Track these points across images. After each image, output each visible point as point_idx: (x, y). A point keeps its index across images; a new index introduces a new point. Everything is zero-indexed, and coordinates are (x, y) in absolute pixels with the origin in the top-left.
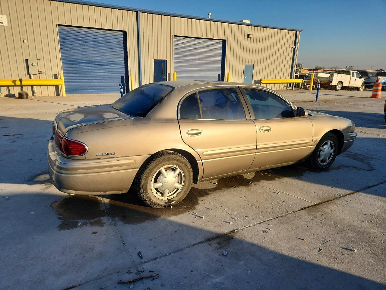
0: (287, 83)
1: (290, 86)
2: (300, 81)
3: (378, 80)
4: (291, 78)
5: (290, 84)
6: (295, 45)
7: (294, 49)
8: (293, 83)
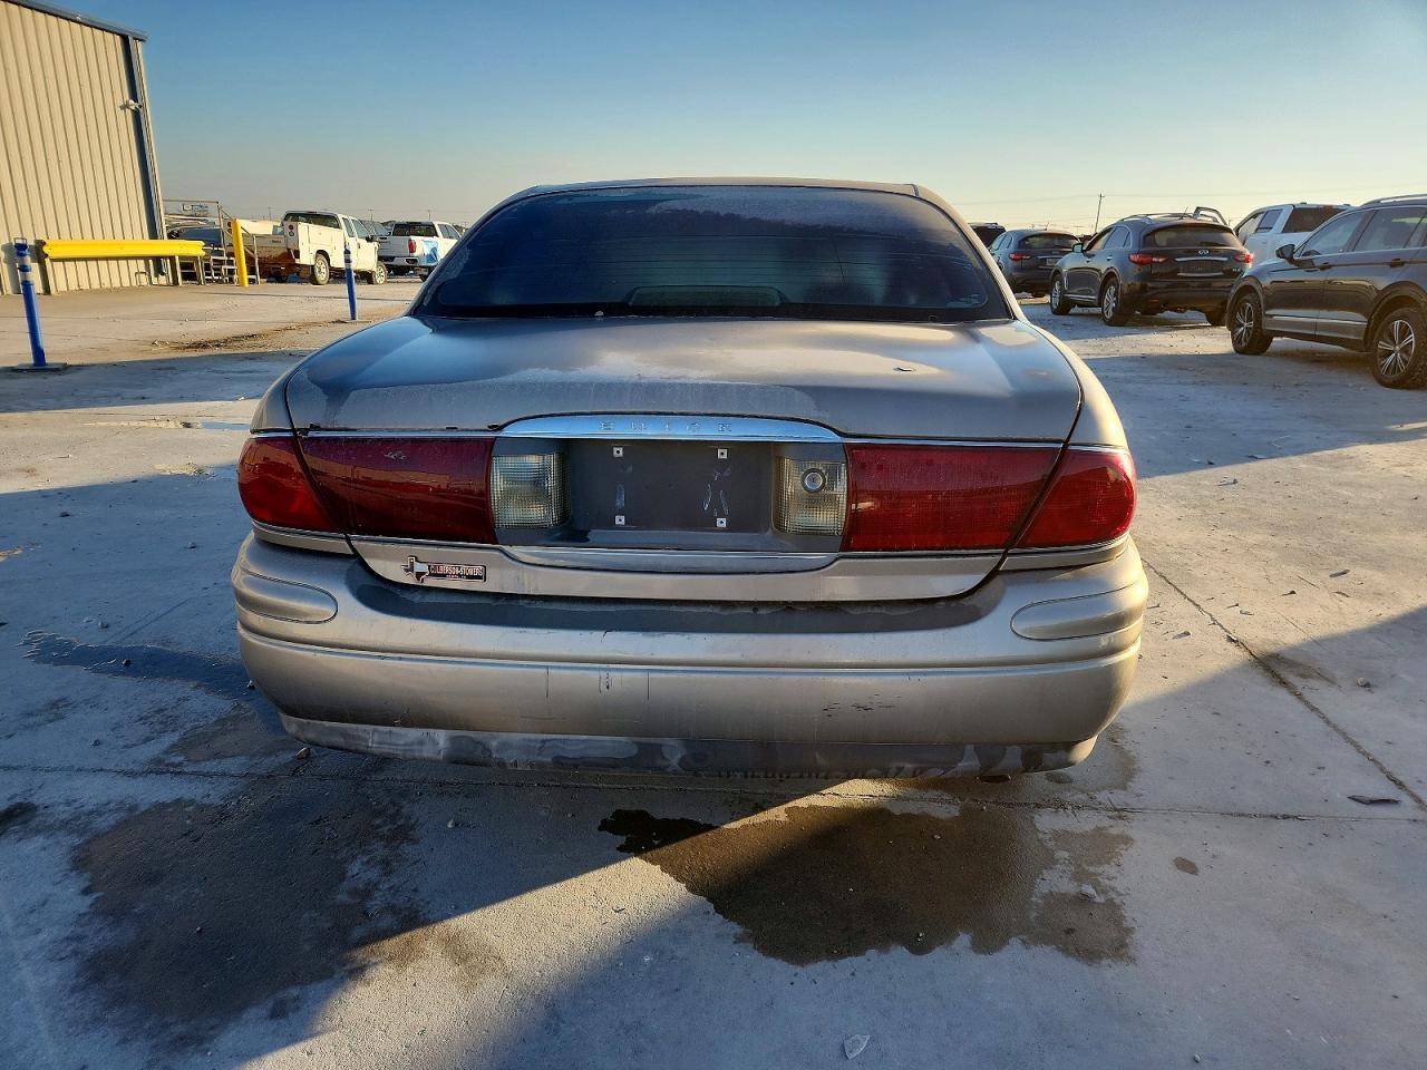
0: (146, 258)
1: (159, 271)
2: (195, 248)
3: (412, 248)
4: (154, 235)
5: (157, 260)
6: (134, 96)
7: (137, 115)
8: (172, 258)
